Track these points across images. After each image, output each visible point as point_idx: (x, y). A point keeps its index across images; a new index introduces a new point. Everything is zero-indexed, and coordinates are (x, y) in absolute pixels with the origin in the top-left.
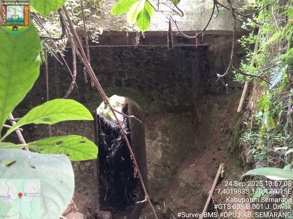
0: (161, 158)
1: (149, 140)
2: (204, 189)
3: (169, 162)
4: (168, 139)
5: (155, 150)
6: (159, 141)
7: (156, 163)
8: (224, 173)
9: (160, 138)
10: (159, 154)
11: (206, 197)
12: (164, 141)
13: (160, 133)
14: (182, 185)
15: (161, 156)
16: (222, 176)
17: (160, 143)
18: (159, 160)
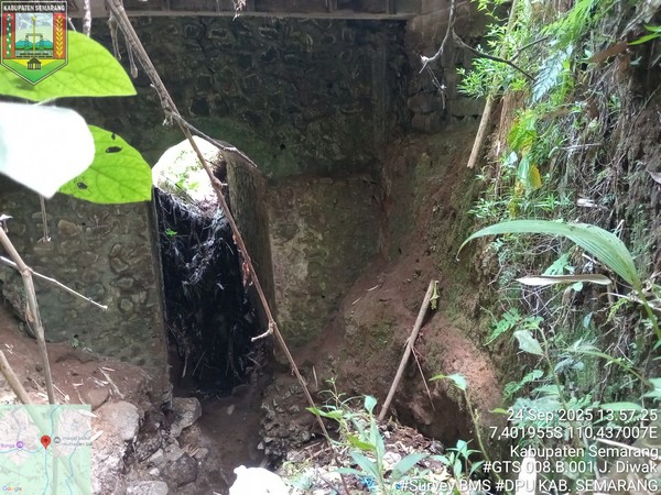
0: (306, 279)
1: (278, 240)
2: (397, 335)
3: (323, 286)
4: (320, 237)
5: (293, 262)
6: (300, 241)
7: (296, 289)
8: (438, 300)
9: (302, 235)
10: (302, 269)
11: (400, 351)
12: (310, 240)
13: (301, 224)
14: (351, 329)
15: (306, 272)
16: (434, 306)
17: (304, 246)
18: (302, 282)
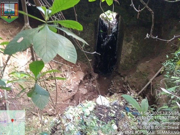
0: (130, 54)
1: (125, 42)
2: (148, 77)
3: (135, 57)
4: (137, 44)
5: (128, 48)
7: (127, 56)
8: (163, 72)
9: (132, 42)
11: (148, 81)
12: (134, 44)
13: (133, 39)
14: (137, 71)
15: (131, 52)
16: (161, 73)
17: (132, 45)
18: (129, 54)
